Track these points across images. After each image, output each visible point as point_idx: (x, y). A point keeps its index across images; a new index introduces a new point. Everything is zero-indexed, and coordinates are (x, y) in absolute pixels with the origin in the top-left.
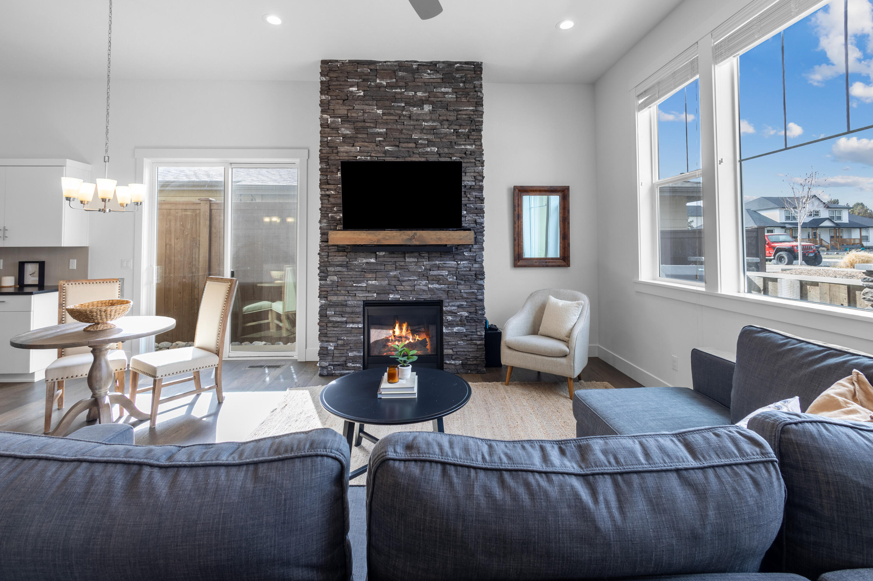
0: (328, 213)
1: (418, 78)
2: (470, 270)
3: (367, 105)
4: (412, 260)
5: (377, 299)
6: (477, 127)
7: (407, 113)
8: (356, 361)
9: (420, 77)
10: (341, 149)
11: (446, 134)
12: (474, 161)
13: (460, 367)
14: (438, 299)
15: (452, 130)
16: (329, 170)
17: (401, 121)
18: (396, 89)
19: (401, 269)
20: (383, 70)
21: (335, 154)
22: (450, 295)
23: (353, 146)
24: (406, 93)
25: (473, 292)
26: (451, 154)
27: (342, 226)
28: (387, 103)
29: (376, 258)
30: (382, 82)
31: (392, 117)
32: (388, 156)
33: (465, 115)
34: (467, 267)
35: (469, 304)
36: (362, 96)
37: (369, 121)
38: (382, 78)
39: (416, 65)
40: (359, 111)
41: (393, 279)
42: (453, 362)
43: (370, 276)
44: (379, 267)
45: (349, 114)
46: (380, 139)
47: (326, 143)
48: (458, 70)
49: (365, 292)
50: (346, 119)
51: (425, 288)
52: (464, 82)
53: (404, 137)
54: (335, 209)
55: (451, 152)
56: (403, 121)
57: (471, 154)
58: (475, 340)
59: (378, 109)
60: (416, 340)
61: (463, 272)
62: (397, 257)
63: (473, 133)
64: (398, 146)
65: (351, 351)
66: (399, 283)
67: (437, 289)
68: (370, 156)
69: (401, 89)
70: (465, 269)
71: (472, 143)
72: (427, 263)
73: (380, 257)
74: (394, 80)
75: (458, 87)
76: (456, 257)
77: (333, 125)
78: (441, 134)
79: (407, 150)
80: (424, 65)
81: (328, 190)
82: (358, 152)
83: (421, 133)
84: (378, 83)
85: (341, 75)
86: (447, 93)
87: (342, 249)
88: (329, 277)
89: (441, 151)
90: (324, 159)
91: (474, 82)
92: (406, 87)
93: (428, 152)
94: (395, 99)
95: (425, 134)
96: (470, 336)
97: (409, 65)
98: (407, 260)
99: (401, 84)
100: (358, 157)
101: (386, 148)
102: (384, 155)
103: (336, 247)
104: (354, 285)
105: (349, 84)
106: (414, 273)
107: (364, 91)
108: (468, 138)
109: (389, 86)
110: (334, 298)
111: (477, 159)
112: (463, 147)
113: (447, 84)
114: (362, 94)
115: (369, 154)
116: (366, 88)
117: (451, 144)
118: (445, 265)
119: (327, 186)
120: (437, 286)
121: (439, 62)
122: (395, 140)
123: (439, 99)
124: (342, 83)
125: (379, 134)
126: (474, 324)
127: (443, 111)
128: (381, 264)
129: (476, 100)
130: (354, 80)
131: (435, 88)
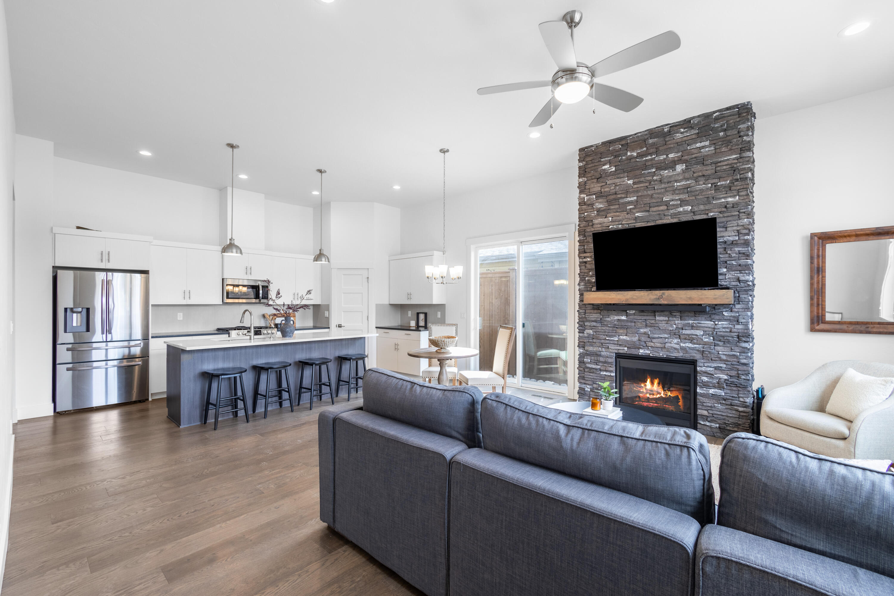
0: (585, 277)
1: (669, 140)
2: (731, 332)
3: (618, 178)
4: (662, 318)
5: (628, 353)
6: (741, 176)
7: (658, 177)
9: (672, 138)
10: (596, 221)
11: (702, 190)
12: (738, 213)
13: (718, 430)
14: (691, 358)
15: (710, 185)
16: (585, 241)
17: (651, 186)
18: (647, 157)
19: (651, 327)
20: (633, 142)
21: (590, 227)
22: (704, 355)
23: (606, 217)
24: (656, 159)
25: (734, 355)
26: (707, 210)
27: (596, 288)
28: (638, 172)
29: (627, 316)
30: (633, 154)
31: (642, 185)
32: (638, 221)
33: (726, 165)
34: (727, 328)
35: (729, 367)
36: (614, 171)
37: (620, 192)
38: (633, 150)
39: (667, 128)
40: (611, 185)
41: (644, 335)
42: (708, 424)
43: (621, 331)
44: (629, 324)
45: (603, 190)
46: (631, 207)
47: (583, 218)
48: (717, 119)
49: (616, 345)
50: (600, 195)
51: (677, 346)
52: (725, 130)
53: (654, 201)
54: (591, 273)
55: (707, 208)
56: (653, 186)
57: (733, 207)
58: (737, 406)
59: (628, 180)
60: (668, 396)
61: (722, 333)
62: (647, 316)
63: (735, 183)
64: (649, 211)
66: (649, 340)
67: (690, 348)
68: (621, 224)
69: (652, 156)
70: (724, 330)
71: (736, 194)
72: (679, 322)
73: (631, 315)
74: (645, 149)
75: (717, 138)
76: (713, 316)
77: (589, 202)
78: (697, 191)
79: (658, 213)
80: (676, 126)
81: (585, 258)
82: (611, 222)
83: (673, 194)
84: (629, 156)
85: (595, 157)
86: (703, 147)
87: (598, 307)
88: (586, 330)
89: (696, 209)
90: (581, 232)
91: (739, 127)
92: (657, 153)
93: (680, 212)
94: (645, 166)
95: (677, 194)
96: (730, 401)
97: (660, 130)
98: (657, 318)
99: (651, 151)
100: (610, 227)
101: (636, 215)
102: (634, 222)
103: (592, 306)
104: (607, 338)
105: (602, 163)
106: (665, 331)
107: (615, 166)
108: (730, 190)
109: (640, 155)
110: (591, 349)
111: (742, 211)
112: (723, 200)
113: (704, 138)
114: (613, 169)
115: (620, 223)
116: (617, 164)
117: (708, 200)
118: (699, 325)
119: (584, 254)
120: (690, 345)
121: (694, 118)
122: (645, 206)
123: (694, 156)
124: (596, 164)
125: (630, 203)
126: (735, 389)
127: (699, 167)
128: (631, 322)
129: (740, 146)
130: (607, 159)
131: (688, 145)
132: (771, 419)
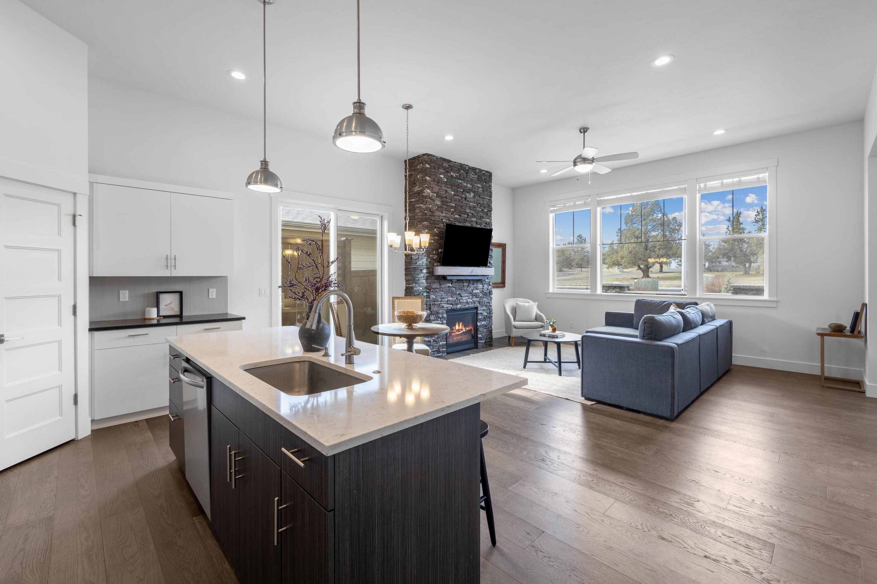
3: (447, 187)
4: (466, 284)
5: (452, 308)
6: (490, 209)
7: (464, 196)
8: (444, 347)
9: (469, 175)
11: (479, 212)
13: (483, 344)
14: (476, 306)
15: (481, 209)
16: (431, 227)
17: (461, 200)
18: (459, 180)
19: (461, 290)
20: (454, 167)
22: (481, 304)
23: (442, 213)
24: (463, 184)
25: (488, 302)
28: (456, 188)
30: (454, 174)
31: (458, 198)
32: (458, 221)
33: (486, 201)
36: (445, 181)
37: (448, 198)
38: (454, 172)
39: (467, 168)
40: (444, 191)
42: (482, 341)
43: (449, 294)
44: (453, 289)
46: (453, 210)
48: (484, 174)
49: (448, 304)
50: (438, 195)
51: (471, 300)
52: (485, 182)
53: (463, 210)
54: (434, 252)
55: (481, 222)
57: (488, 225)
58: (490, 328)
59: (452, 191)
60: (466, 331)
61: (485, 291)
62: (460, 283)
63: (488, 212)
64: (460, 215)
65: (441, 342)
66: (461, 298)
67: (476, 301)
68: (449, 220)
69: (461, 181)
70: (486, 289)
72: (472, 286)
73: (454, 283)
74: (458, 174)
75: (483, 185)
76: (483, 283)
78: (477, 211)
79: (464, 219)
80: (471, 169)
82: (444, 217)
83: (470, 209)
84: (452, 175)
85: (436, 166)
86: (479, 187)
88: (432, 296)
91: (488, 183)
92: (464, 180)
94: (458, 186)
96: (488, 326)
97: (465, 167)
98: (464, 284)
99: (461, 177)
100: (444, 221)
101: (456, 216)
102: (455, 221)
103: (435, 277)
104: (443, 300)
106: (467, 292)
107: (446, 178)
108: (487, 215)
109: (456, 178)
111: (490, 227)
112: (486, 220)
113: (480, 182)
117: (481, 217)
118: (479, 287)
120: (476, 299)
121: (477, 169)
122: (459, 212)
123: (476, 190)
124: (436, 171)
125: (452, 207)
126: (489, 319)
127: (478, 198)
128: (454, 287)
129: (489, 194)
130: (442, 170)
131: (475, 183)
132: (515, 328)
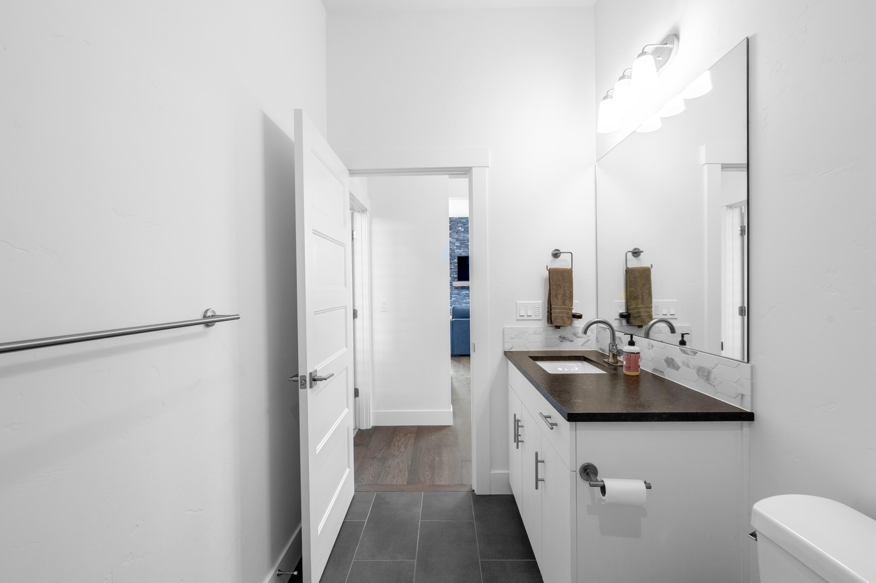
0: (452, 274)
10: (456, 251)
16: (452, 259)
21: (454, 253)
27: (457, 280)
45: (459, 238)
47: (452, 249)
50: (457, 240)
54: (454, 273)
77: (453, 242)
87: (457, 288)
90: (451, 255)
104: (461, 301)
105: (458, 226)
114: (463, 230)
116: (465, 228)
119: (452, 265)
124: (456, 226)
130: (460, 225)
